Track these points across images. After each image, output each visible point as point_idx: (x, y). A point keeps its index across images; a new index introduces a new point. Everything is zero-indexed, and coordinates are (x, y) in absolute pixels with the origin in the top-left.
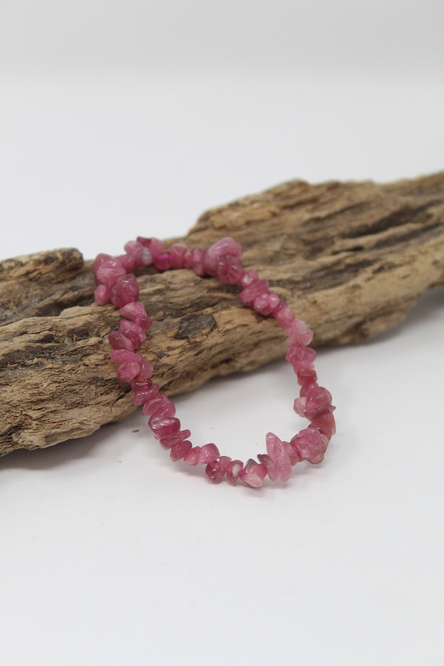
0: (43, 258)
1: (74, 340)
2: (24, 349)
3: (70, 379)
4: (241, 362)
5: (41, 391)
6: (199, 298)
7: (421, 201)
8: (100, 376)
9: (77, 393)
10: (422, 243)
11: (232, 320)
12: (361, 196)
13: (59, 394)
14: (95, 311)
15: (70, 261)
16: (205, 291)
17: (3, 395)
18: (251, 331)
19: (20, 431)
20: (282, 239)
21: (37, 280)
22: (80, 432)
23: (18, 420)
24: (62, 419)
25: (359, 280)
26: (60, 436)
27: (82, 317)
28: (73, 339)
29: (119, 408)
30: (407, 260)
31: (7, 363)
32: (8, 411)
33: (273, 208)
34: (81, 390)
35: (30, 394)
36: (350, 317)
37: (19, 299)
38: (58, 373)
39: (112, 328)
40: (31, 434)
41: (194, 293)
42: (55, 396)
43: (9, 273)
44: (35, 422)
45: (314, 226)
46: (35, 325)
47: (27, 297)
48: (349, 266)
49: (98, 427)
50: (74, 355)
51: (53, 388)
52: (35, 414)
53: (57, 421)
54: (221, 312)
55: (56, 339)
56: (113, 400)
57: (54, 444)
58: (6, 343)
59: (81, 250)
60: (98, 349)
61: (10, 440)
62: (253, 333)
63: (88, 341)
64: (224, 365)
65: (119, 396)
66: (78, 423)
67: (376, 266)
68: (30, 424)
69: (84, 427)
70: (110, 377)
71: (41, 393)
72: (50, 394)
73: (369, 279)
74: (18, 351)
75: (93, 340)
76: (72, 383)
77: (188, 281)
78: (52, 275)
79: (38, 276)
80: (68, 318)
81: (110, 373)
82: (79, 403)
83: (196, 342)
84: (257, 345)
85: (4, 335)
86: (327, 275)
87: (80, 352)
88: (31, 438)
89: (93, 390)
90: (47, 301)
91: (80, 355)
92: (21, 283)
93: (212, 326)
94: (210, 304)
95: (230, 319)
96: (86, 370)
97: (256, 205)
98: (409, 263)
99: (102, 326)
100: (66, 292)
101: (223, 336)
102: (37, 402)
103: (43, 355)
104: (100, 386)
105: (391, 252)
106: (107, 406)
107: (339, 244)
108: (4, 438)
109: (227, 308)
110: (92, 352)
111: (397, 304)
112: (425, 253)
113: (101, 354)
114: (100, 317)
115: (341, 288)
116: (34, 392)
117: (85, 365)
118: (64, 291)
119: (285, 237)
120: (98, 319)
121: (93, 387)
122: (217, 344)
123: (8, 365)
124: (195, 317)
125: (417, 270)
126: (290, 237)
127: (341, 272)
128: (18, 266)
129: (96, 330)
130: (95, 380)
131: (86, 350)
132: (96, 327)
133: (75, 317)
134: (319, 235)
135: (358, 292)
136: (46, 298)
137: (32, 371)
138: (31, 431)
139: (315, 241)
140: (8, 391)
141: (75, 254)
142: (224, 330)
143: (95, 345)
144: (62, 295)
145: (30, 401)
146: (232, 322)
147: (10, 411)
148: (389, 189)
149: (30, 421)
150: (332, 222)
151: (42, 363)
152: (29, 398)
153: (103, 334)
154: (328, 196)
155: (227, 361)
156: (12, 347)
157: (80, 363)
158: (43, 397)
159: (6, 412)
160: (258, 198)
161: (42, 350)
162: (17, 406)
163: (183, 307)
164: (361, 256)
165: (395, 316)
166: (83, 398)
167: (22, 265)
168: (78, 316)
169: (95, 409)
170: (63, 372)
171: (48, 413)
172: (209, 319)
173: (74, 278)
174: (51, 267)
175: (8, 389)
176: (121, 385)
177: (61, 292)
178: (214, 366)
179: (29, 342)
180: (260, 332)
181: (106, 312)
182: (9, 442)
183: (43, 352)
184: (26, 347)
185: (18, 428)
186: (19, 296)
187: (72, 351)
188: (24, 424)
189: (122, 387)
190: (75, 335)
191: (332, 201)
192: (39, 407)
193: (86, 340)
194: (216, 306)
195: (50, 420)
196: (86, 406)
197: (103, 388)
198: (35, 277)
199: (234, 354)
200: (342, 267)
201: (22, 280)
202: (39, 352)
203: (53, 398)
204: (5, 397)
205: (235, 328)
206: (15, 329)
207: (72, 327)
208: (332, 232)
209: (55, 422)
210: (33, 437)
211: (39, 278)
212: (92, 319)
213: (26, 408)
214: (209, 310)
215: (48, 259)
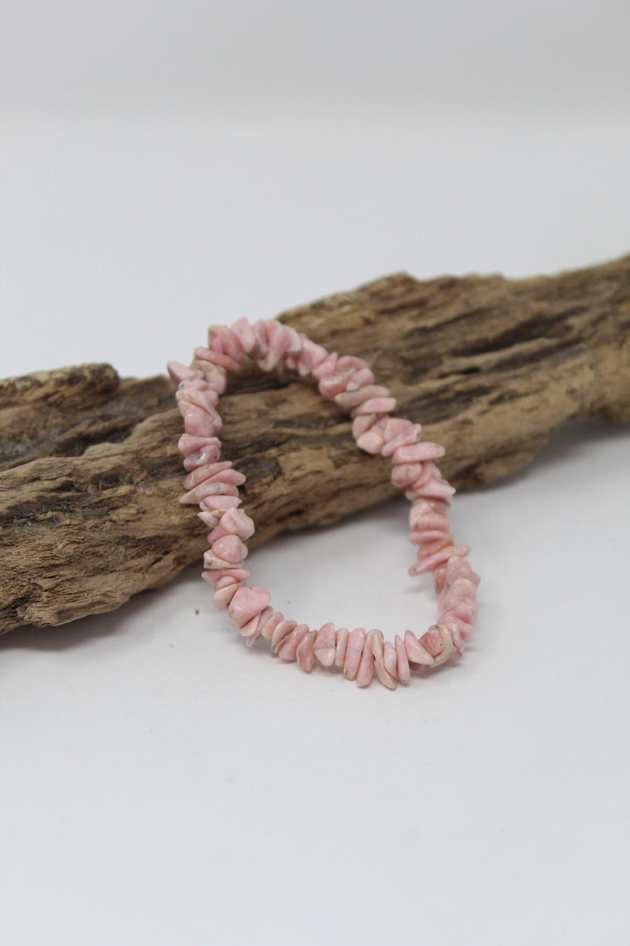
0: (66, 377)
1: (100, 487)
2: (35, 500)
3: (92, 539)
4: (316, 515)
5: (54, 553)
6: (261, 435)
7: (559, 307)
8: (131, 535)
9: (101, 556)
10: (556, 365)
11: (302, 465)
12: (483, 299)
13: (78, 557)
14: (129, 450)
15: (101, 381)
16: (271, 426)
17: (7, 559)
18: (327, 478)
19: (27, 605)
20: (375, 356)
21: (58, 405)
22: (102, 606)
23: (25, 590)
24: (81, 590)
25: (470, 413)
26: (76, 612)
27: (111, 459)
28: (98, 487)
29: (155, 575)
30: (535, 387)
31: (13, 518)
32: (13, 579)
33: (367, 313)
34: (105, 552)
35: (40, 557)
36: (459, 459)
37: (35, 429)
38: (77, 531)
39: (149, 473)
40: (40, 609)
41: (257, 427)
42: (72, 560)
43: (22, 395)
44: (45, 594)
45: (418, 339)
46: (51, 468)
47: (44, 427)
48: (459, 394)
49: (127, 598)
50: (98, 507)
51: (70, 550)
52: (46, 584)
53: (74, 592)
54: (288, 455)
55: (76, 486)
56: (147, 565)
57: (68, 621)
58: (13, 493)
59: (116, 367)
60: (130, 500)
61: (15, 615)
62: (330, 481)
63: (117, 490)
64: (294, 518)
65: (155, 560)
66: (100, 595)
67: (494, 395)
68: (40, 596)
69: (107, 600)
70: (143, 536)
71: (55, 556)
72: (66, 558)
73: (483, 413)
74: (28, 503)
75: (123, 489)
76: (95, 544)
77: (249, 411)
78: (78, 399)
79: (61, 399)
80: (93, 460)
81: (143, 531)
82: (103, 569)
83: (254, 494)
84: (335, 494)
85: (11, 481)
86: (430, 404)
87: (107, 504)
88: (39, 613)
89: (121, 552)
90: (69, 434)
91: (106, 509)
92: (39, 409)
93: (276, 473)
94: (276, 443)
95: (299, 464)
96: (113, 528)
97: (346, 308)
98: (537, 392)
99: (137, 470)
100: (94, 423)
101: (290, 485)
102: (49, 568)
103: (60, 508)
104: (131, 547)
105: (515, 377)
106: (138, 572)
107: (448, 364)
108: (6, 612)
109: (296, 449)
110: (121, 504)
111: (521, 442)
112: (558, 379)
113: (132, 507)
114: (133, 459)
115: (447, 424)
116: (46, 555)
117: (111, 521)
118: (91, 420)
119: (379, 353)
120: (132, 461)
121: (121, 548)
122: (281, 496)
123: (15, 520)
124: (254, 461)
125: (546, 401)
126: (386, 353)
127: (449, 401)
128: (34, 387)
129: (128, 475)
130: (124, 540)
131: (113, 502)
132: (127, 472)
133: (102, 458)
134: (423, 351)
135: (468, 429)
136: (68, 429)
137: (43, 529)
138: (40, 605)
139: (418, 360)
140: (13, 553)
141: (108, 373)
142: (291, 478)
143: (126, 495)
144: (89, 426)
145: (40, 566)
146: (302, 468)
147: (15, 578)
148: (522, 289)
149: (40, 591)
150: (441, 335)
151: (57, 518)
152: (39, 562)
153: (137, 480)
154: (441, 297)
155: (298, 513)
156: (19, 497)
157: (106, 518)
158: (57, 562)
159: (9, 580)
160: (347, 299)
161: (58, 501)
162: (24, 572)
163: (240, 446)
164: (476, 381)
165: (518, 457)
166: (109, 562)
167: (39, 385)
168: (107, 456)
169: (123, 577)
170: (84, 529)
171: (62, 581)
172: (273, 464)
173: (105, 403)
174: (76, 389)
175: (14, 550)
176: (158, 545)
177: (88, 422)
178: (281, 520)
179: (42, 491)
180: (339, 479)
181: (142, 452)
182: (13, 617)
183: (59, 503)
184: (38, 497)
185: (24, 601)
186: (34, 425)
187: (97, 503)
188: (32, 596)
189: (159, 547)
190: (101, 482)
191: (444, 305)
192: (51, 574)
193: (115, 489)
194: (282, 447)
195: (65, 591)
196: (112, 572)
197: (133, 550)
198: (55, 402)
199: (306, 506)
200: (450, 395)
201: (39, 405)
202: (54, 503)
203: (70, 562)
204: (9, 561)
205: (305, 476)
206: (25, 473)
207: (97, 472)
208: (440, 348)
209: (71, 594)
210: (43, 612)
211: (61, 403)
212: (123, 460)
213: (36, 575)
214: (273, 452)
215: (73, 378)
